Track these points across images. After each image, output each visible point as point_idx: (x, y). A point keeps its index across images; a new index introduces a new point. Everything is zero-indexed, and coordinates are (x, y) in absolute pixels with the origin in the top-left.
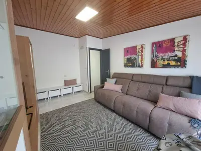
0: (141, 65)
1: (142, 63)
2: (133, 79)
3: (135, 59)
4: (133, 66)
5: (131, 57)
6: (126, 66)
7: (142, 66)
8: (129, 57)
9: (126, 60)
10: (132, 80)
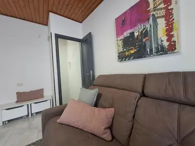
0: (166, 44)
1: (170, 37)
2: (147, 91)
3: (145, 34)
4: (141, 54)
5: (132, 34)
6: (122, 57)
7: (172, 48)
8: (127, 34)
9: (121, 43)
10: (143, 95)
